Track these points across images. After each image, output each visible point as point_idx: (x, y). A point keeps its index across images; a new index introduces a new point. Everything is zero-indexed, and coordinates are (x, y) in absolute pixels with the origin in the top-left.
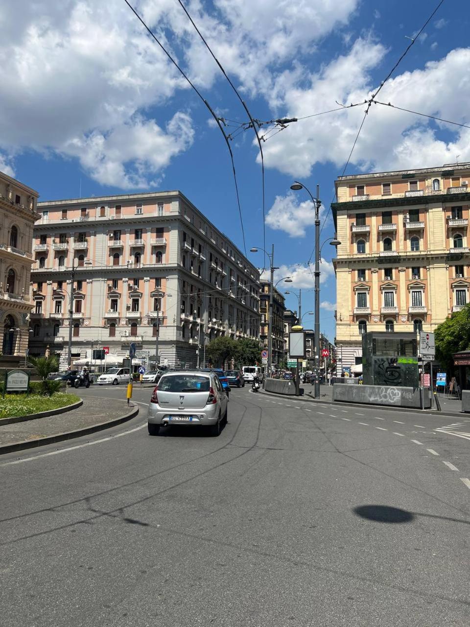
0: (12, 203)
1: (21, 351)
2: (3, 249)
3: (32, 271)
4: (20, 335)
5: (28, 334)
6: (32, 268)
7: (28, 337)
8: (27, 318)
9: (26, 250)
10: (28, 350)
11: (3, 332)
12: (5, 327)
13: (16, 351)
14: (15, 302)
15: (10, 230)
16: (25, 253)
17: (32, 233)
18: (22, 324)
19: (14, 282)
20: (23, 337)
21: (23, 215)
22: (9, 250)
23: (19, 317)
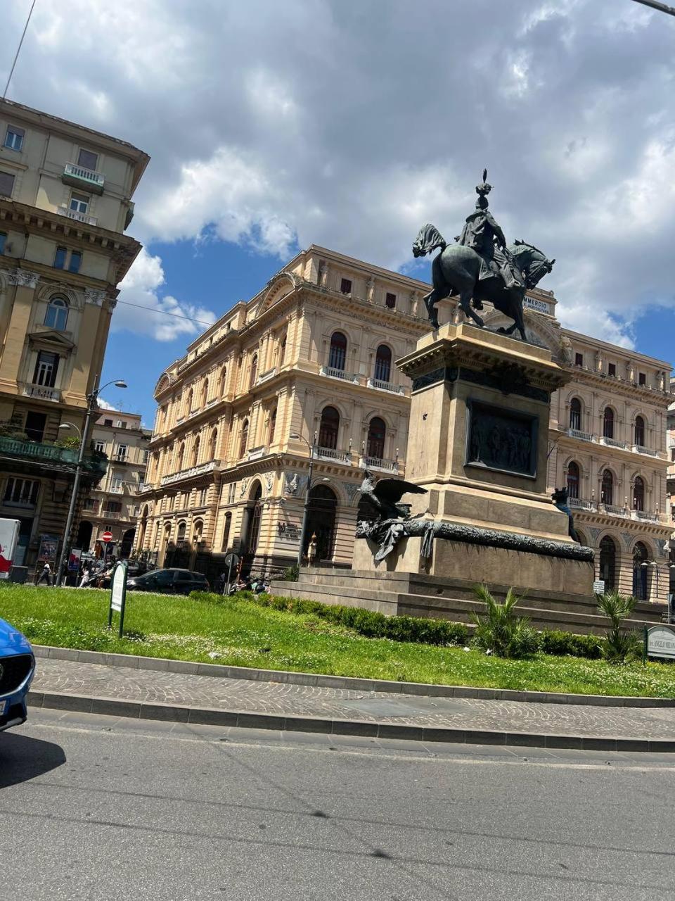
0: (635, 386)
1: (659, 596)
2: (626, 449)
3: (668, 478)
4: (658, 572)
5: (668, 572)
6: (668, 473)
7: (668, 576)
8: (666, 547)
9: (658, 447)
10: (672, 595)
11: (632, 566)
12: (635, 559)
13: (652, 595)
14: (646, 523)
15: (634, 423)
16: (656, 452)
17: (666, 423)
18: (658, 555)
19: (643, 495)
20: (661, 575)
21: (651, 400)
22: (634, 450)
23: (654, 546)
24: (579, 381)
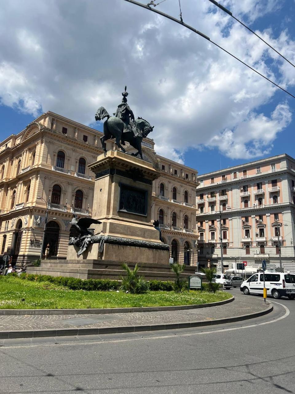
0: (184, 179)
1: (194, 263)
2: (181, 204)
3: (197, 215)
4: (193, 253)
5: (197, 253)
6: (197, 213)
7: (197, 255)
8: (196, 243)
9: (193, 203)
10: (198, 263)
11: (184, 251)
12: (184, 249)
13: (191, 263)
14: (189, 234)
15: (184, 193)
16: (192, 205)
17: (195, 194)
18: (193, 247)
19: (187, 223)
20: (195, 254)
21: (190, 184)
22: (184, 205)
23: (192, 243)
24: (163, 176)
